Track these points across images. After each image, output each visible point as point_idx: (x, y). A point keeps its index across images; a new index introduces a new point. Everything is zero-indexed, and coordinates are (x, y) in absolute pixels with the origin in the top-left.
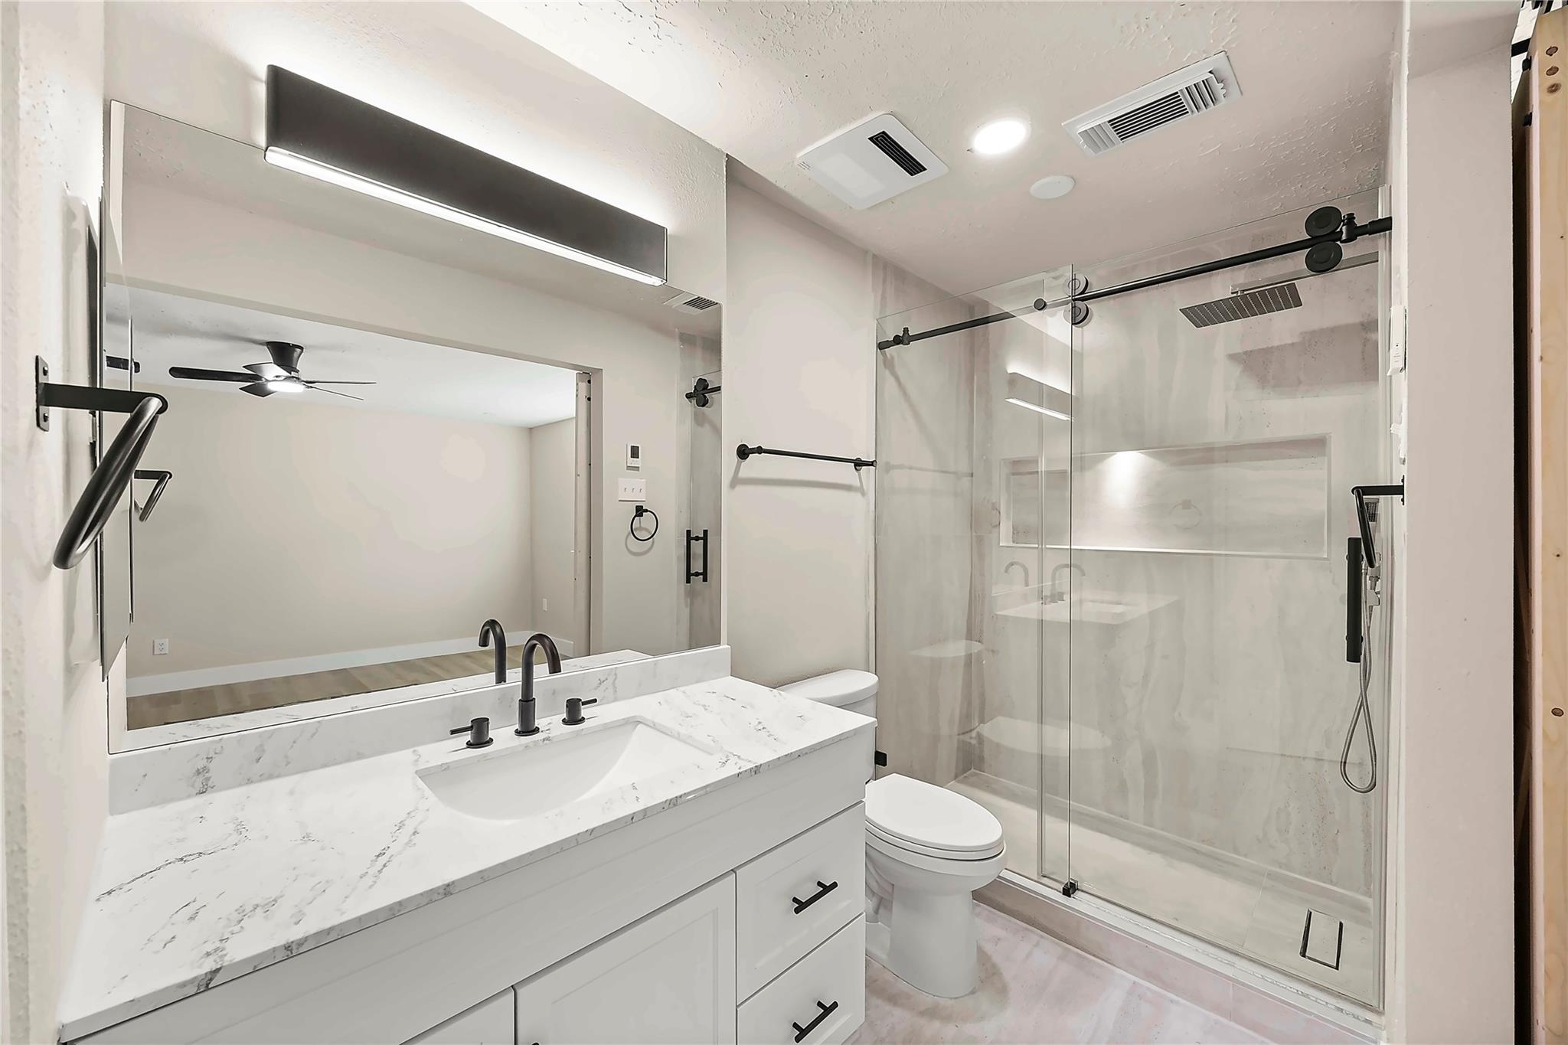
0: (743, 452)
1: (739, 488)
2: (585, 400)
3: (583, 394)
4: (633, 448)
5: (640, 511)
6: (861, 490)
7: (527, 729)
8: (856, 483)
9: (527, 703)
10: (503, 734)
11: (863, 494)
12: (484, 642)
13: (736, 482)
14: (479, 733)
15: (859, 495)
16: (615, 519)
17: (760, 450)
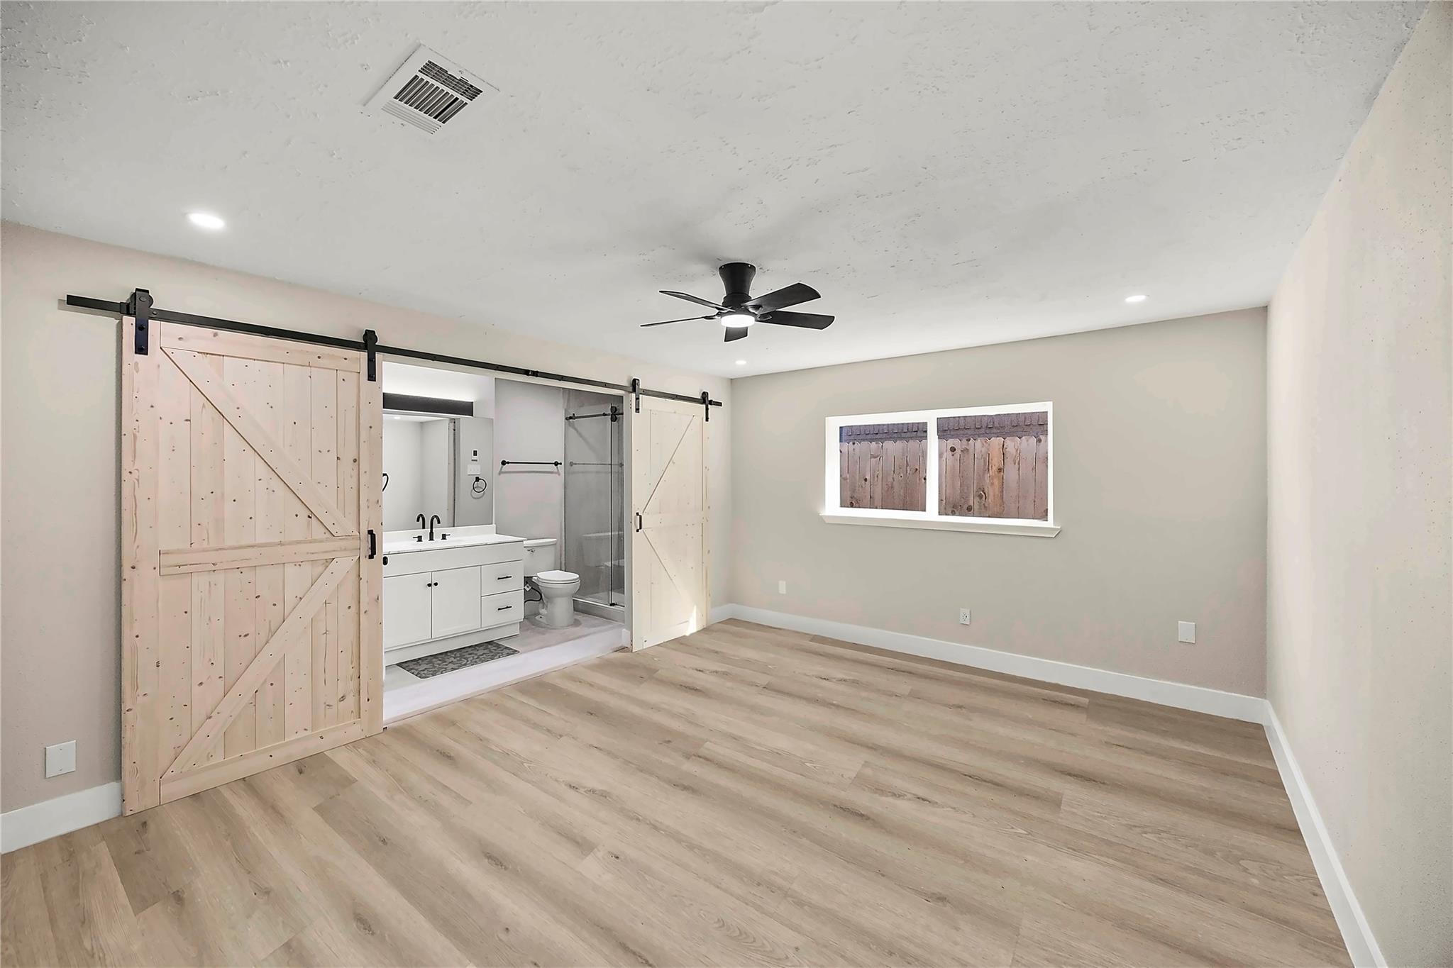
0: (504, 463)
1: (502, 475)
2: (453, 431)
3: (452, 428)
4: (474, 451)
5: (478, 479)
6: (558, 473)
7: (431, 539)
8: (556, 470)
9: (431, 533)
10: (426, 539)
11: (559, 475)
12: (418, 520)
13: (500, 473)
14: (420, 539)
15: (557, 475)
16: (466, 484)
17: (508, 463)
